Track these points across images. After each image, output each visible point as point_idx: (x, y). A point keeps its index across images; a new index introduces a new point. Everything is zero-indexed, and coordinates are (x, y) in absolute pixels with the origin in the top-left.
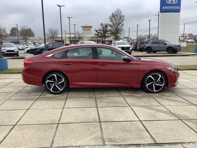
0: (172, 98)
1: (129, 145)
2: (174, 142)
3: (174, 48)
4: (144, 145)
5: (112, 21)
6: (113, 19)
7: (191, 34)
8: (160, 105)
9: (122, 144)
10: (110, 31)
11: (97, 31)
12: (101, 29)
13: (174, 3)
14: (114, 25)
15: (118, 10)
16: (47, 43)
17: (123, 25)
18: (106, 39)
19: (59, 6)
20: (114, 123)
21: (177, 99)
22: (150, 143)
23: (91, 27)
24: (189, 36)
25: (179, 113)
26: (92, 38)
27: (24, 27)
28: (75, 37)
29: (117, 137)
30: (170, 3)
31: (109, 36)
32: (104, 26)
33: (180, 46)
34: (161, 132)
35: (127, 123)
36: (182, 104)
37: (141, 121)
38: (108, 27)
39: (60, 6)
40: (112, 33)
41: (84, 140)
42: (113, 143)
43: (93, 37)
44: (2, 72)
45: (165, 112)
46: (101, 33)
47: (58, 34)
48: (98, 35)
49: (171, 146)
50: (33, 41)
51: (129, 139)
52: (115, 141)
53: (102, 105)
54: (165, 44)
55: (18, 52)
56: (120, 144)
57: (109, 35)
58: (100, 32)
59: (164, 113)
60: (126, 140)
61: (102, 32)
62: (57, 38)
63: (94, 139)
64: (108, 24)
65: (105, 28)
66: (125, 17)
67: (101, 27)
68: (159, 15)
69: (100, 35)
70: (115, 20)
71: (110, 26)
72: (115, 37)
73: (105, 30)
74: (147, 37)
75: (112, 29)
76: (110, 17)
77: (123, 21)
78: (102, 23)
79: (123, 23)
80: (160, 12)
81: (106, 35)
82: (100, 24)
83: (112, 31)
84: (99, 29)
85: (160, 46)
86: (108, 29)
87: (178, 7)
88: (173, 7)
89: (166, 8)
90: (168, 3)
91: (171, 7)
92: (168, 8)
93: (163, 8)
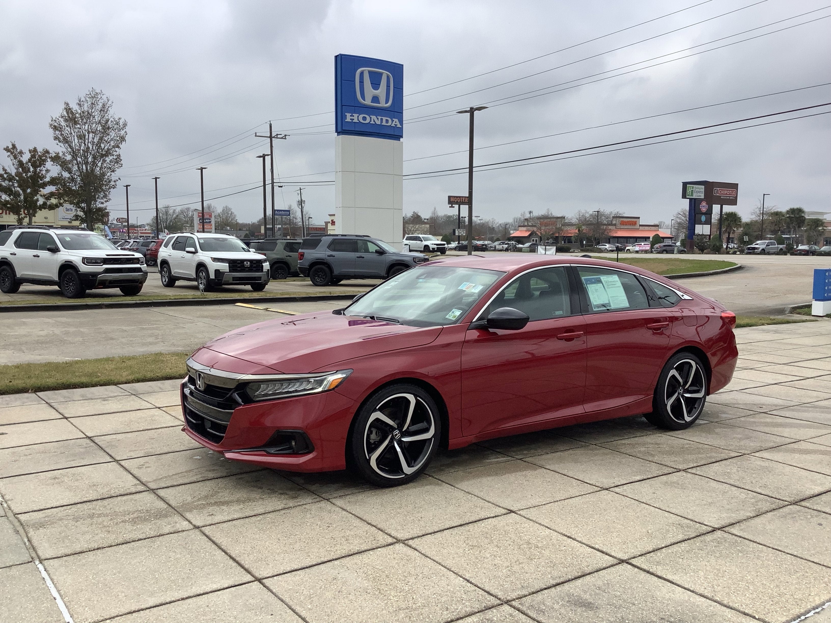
5: (63, 140)
10: (53, 181)
12: (13, 171)
15: (94, 96)
30: (368, 102)
31: (53, 207)
32: (25, 158)
38: (49, 164)
40: (68, 191)
46: (8, 191)
54: (381, 252)
57: (53, 201)
58: (5, 184)
64: (47, 152)
65: (32, 169)
66: (127, 129)
67: (11, 160)
68: (273, 136)
69: (8, 199)
70: (81, 137)
71: (56, 159)
72: (81, 214)
73: (31, 176)
74: (198, 219)
75: (66, 175)
76: (55, 121)
77: (118, 147)
78: (17, 146)
79: (119, 155)
80: (337, 131)
81: (37, 200)
82: (4, 149)
83: (64, 186)
84: (2, 170)
85: (363, 257)
86: (44, 172)
87: (394, 122)
88: (379, 119)
89: (358, 120)
90: (364, 100)
91: (374, 117)
92: (364, 118)
93: (348, 119)
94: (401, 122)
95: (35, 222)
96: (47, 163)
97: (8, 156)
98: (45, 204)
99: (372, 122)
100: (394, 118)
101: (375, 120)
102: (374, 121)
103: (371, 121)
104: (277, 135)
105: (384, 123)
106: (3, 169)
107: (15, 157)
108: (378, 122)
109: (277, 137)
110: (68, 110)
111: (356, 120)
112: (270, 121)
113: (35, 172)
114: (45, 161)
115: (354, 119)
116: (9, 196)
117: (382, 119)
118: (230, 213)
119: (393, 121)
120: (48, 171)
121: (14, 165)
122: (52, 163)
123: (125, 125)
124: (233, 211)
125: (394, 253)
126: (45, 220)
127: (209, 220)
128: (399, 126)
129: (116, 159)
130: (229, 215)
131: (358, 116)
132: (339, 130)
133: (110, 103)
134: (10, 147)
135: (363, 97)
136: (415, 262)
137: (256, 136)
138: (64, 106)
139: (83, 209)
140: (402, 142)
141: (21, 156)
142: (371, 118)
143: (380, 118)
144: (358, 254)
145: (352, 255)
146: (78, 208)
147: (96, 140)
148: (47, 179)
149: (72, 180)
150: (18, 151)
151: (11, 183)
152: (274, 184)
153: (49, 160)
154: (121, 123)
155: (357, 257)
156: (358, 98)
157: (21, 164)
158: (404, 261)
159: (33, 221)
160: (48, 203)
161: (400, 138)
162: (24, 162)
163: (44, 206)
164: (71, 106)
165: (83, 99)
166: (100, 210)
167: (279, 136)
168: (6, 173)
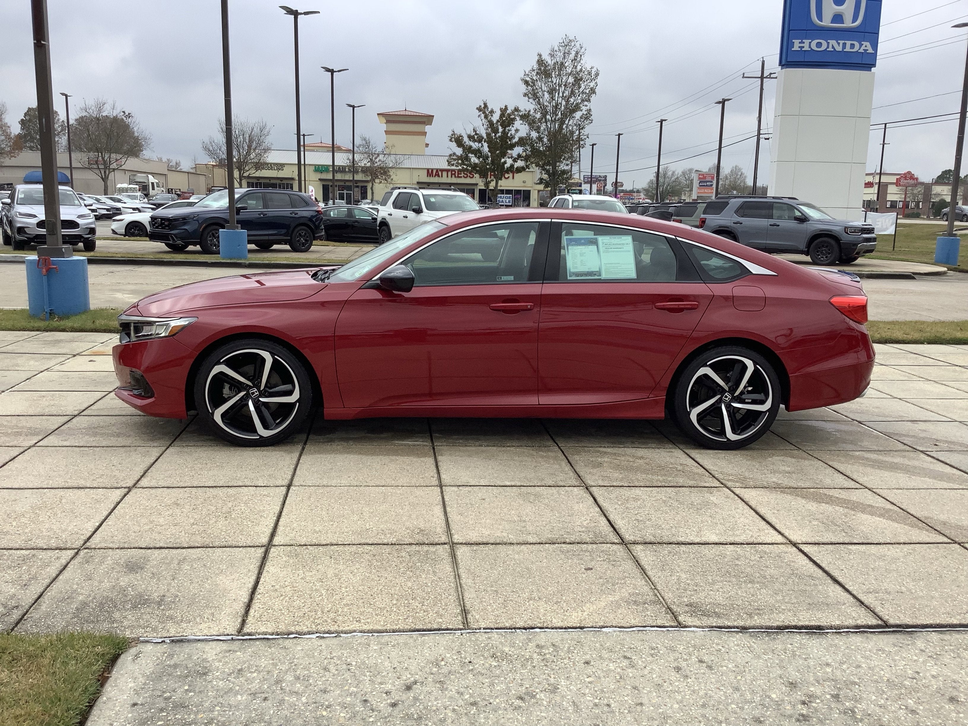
0: (897, 460)
1: (781, 628)
2: (955, 622)
3: (846, 238)
4: (838, 630)
5: (534, 96)
6: (542, 86)
7: (909, 176)
8: (852, 484)
9: (748, 623)
10: (522, 142)
11: (459, 141)
12: (483, 132)
13: (848, 23)
14: (544, 114)
15: (567, 44)
16: (239, 192)
17: (587, 117)
18: (504, 184)
19: (290, 11)
20: (683, 548)
21: (916, 463)
22: (859, 622)
23: (428, 119)
24: (897, 184)
25: (943, 517)
26: (430, 172)
27: (100, 107)
28: (353, 168)
29: (719, 598)
30: (826, 22)
31: (520, 170)
32: (495, 118)
33: (871, 231)
34: (891, 587)
35: (738, 549)
36: (946, 485)
37: (795, 545)
38: (518, 123)
39: (295, 14)
40: (535, 152)
41: (589, 608)
42: (714, 621)
43: (438, 172)
44: (68, 323)
45: (884, 514)
46: (478, 153)
47: (267, 150)
48: (464, 159)
49: (947, 637)
50: (140, 177)
51: (772, 609)
52: (718, 615)
53: (604, 478)
54: (803, 219)
55: (92, 231)
56: (741, 623)
57: (520, 163)
58: (475, 145)
59: (881, 515)
60: (759, 611)
61: (486, 148)
62: (259, 166)
63: (628, 603)
64: (517, 110)
65: (501, 129)
66: (599, 80)
67: (482, 120)
68: (765, 76)
69: (477, 161)
70: (552, 91)
71: (525, 117)
72: (545, 176)
73: (499, 137)
74: (699, 181)
75: (534, 134)
76: (528, 75)
77: (589, 101)
78: (488, 105)
79: (590, 110)
80: (781, 64)
81: (505, 162)
82: (477, 109)
83: (532, 146)
84: (472, 130)
85: (778, 226)
86: (513, 132)
87: (864, 46)
88: (841, 45)
89: (810, 47)
90: (822, 22)
91: (833, 42)
92: (819, 45)
93: (796, 48)
94: (875, 46)
95: (501, 186)
96: (516, 122)
97: (479, 116)
98: (512, 166)
99: (830, 49)
100: (864, 41)
101: (836, 45)
102: (833, 47)
103: (828, 47)
104: (771, 74)
105: (848, 49)
106: (474, 129)
107: (486, 117)
108: (839, 48)
109: (770, 77)
110: (541, 62)
111: (806, 48)
112: (763, 58)
113: (504, 132)
114: (514, 119)
115: (803, 47)
116: (479, 158)
117: (844, 45)
118: (740, 174)
119: (861, 45)
120: (517, 131)
121: (483, 125)
122: (521, 122)
123: (597, 75)
124: (743, 171)
125: (819, 221)
126: (523, 184)
127: (710, 183)
128: (870, 50)
129: (587, 114)
130: (739, 176)
131: (810, 43)
132: (783, 62)
133: (583, 50)
134: (483, 106)
135: (820, 16)
136: (847, 233)
137: (743, 77)
138: (537, 58)
139: (547, 172)
140: (874, 73)
141: (492, 116)
142: (828, 43)
143: (841, 42)
144: (772, 221)
145: (763, 223)
146: (543, 170)
147: (566, 93)
148: (516, 139)
149: (540, 139)
150: (490, 110)
151: (480, 145)
152: (761, 136)
153: (518, 118)
154: (593, 73)
155: (770, 225)
156: (813, 19)
157: (491, 123)
158: (831, 232)
159: (499, 185)
160: (515, 166)
161: (871, 67)
162: (495, 122)
163: (511, 169)
164: (543, 57)
165: (556, 48)
166: (564, 172)
167: (772, 76)
168: (476, 134)
